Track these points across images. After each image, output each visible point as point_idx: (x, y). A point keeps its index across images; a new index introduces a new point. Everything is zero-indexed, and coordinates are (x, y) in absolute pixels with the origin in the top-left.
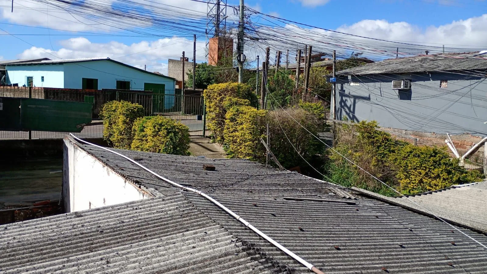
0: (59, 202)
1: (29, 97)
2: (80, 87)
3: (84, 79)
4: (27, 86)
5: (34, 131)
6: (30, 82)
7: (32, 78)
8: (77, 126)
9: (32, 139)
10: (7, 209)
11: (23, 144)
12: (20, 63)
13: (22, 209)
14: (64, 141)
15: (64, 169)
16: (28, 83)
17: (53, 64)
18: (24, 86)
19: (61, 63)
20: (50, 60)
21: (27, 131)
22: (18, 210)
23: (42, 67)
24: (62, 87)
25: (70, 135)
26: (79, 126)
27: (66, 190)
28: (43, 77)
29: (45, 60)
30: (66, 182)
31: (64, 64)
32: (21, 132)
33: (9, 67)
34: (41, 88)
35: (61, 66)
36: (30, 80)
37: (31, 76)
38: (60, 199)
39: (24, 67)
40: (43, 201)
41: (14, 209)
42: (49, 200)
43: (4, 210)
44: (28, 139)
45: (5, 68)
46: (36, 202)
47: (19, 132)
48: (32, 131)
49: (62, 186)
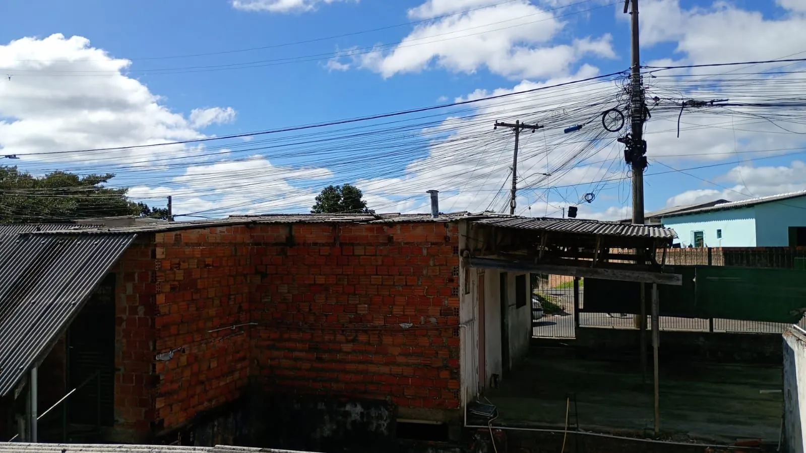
0: (777, 445)
1: (707, 264)
2: (785, 243)
3: (791, 229)
4: (694, 247)
5: (717, 319)
6: (698, 240)
7: (702, 233)
8: (791, 312)
9: (714, 331)
10: (693, 442)
11: (702, 339)
12: (683, 212)
13: (717, 447)
14: (785, 338)
15: (786, 388)
16: (695, 241)
17: (737, 208)
18: (690, 246)
19: (750, 206)
20: (729, 202)
21: (707, 319)
22: (711, 447)
23: (717, 214)
24: (753, 244)
25: (794, 328)
26: (794, 311)
27: (793, 425)
28: (719, 231)
29: (720, 203)
30: (791, 412)
31: (755, 206)
32: (696, 319)
33: (667, 220)
34: (718, 248)
35: (750, 210)
36: (699, 236)
37: (700, 230)
38: (779, 440)
39: (689, 217)
40: (750, 440)
41: (704, 445)
42: (760, 439)
43: (688, 444)
44: (708, 330)
45: (660, 222)
46: (737, 440)
47: (694, 319)
48: (714, 319)
49: (784, 417)
